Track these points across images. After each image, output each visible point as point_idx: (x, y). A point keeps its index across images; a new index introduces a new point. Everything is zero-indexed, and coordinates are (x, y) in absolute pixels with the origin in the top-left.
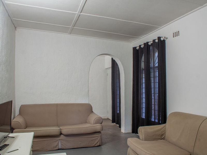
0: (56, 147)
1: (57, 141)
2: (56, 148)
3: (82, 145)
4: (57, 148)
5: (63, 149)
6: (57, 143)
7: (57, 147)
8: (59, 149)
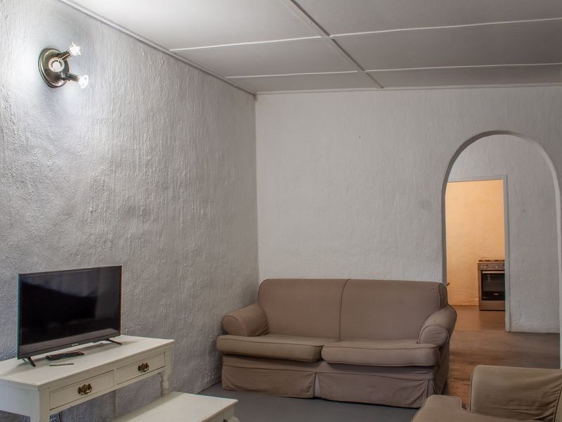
0: (308, 391)
1: (312, 374)
2: (308, 394)
3: (374, 398)
4: (310, 394)
5: (325, 399)
6: (309, 381)
7: (311, 390)
8: (315, 398)
